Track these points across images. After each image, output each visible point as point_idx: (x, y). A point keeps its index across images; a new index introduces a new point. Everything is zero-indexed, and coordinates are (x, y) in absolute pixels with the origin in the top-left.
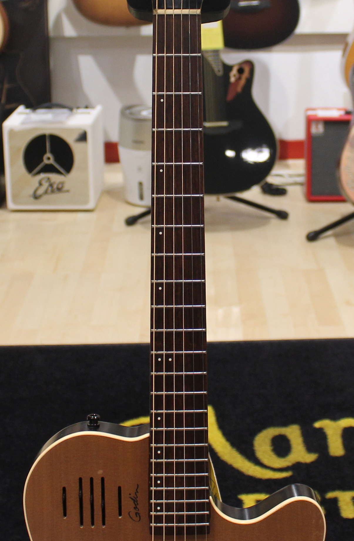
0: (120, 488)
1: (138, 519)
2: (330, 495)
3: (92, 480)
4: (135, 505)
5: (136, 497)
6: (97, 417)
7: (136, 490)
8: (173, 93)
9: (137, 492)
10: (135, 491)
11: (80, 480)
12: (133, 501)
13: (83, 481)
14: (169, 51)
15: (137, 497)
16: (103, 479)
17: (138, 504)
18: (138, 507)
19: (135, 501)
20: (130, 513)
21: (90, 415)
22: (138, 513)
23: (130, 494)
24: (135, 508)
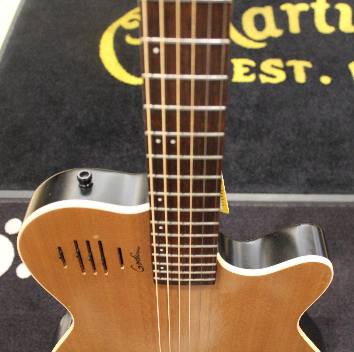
0: (120, 250)
1: (141, 270)
2: (290, 63)
3: (88, 243)
4: (138, 261)
5: (138, 256)
9: (139, 252)
10: (137, 252)
11: (76, 242)
12: (135, 259)
13: (78, 243)
15: (139, 256)
16: (100, 243)
17: (140, 261)
18: (140, 262)
19: (137, 258)
20: (133, 266)
22: (141, 267)
23: (131, 253)
24: (138, 263)
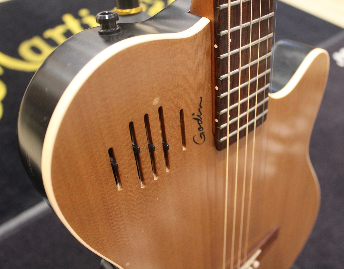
0: (181, 112)
3: (146, 117)
5: (199, 114)
6: (109, 17)
7: (199, 106)
9: (201, 107)
11: (131, 125)
12: (197, 122)
15: (201, 114)
16: (160, 109)
17: (202, 122)
18: (202, 125)
19: (199, 120)
21: (100, 13)
23: (193, 114)
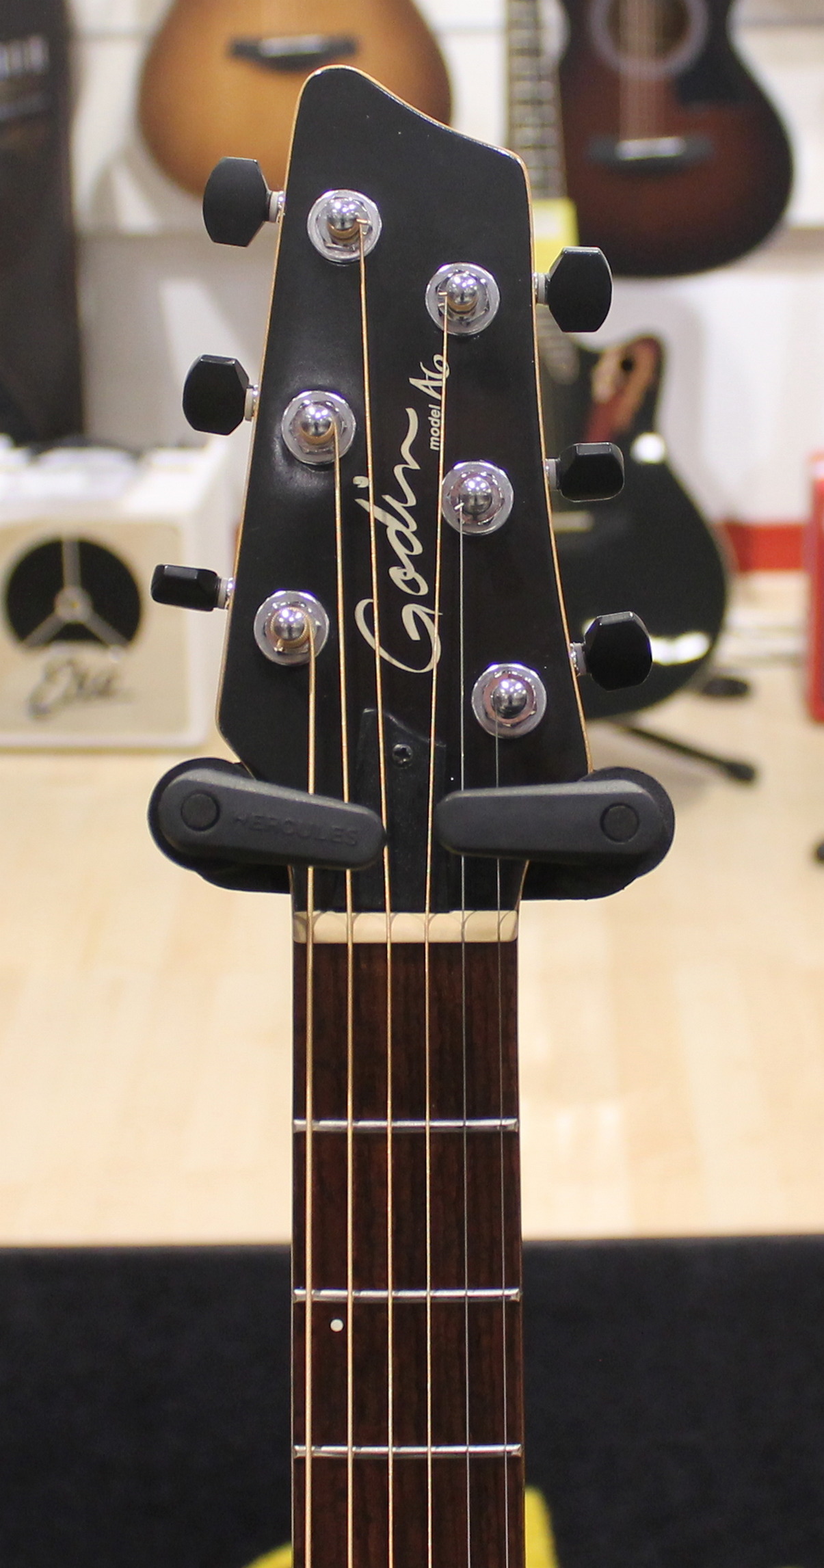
8: (389, 1294)
14: (369, 1106)
